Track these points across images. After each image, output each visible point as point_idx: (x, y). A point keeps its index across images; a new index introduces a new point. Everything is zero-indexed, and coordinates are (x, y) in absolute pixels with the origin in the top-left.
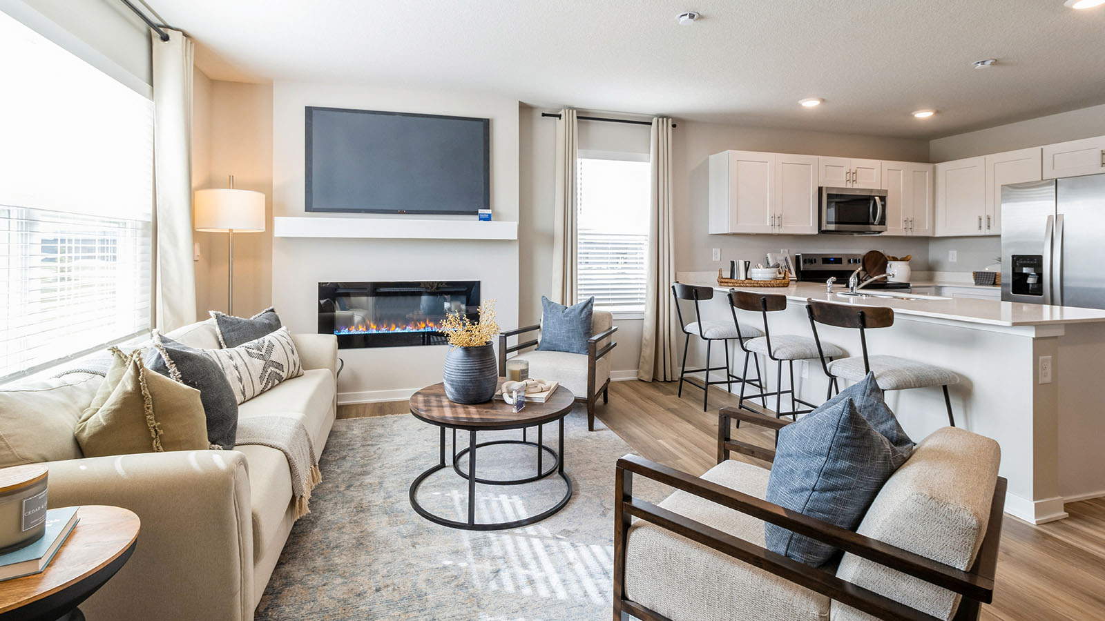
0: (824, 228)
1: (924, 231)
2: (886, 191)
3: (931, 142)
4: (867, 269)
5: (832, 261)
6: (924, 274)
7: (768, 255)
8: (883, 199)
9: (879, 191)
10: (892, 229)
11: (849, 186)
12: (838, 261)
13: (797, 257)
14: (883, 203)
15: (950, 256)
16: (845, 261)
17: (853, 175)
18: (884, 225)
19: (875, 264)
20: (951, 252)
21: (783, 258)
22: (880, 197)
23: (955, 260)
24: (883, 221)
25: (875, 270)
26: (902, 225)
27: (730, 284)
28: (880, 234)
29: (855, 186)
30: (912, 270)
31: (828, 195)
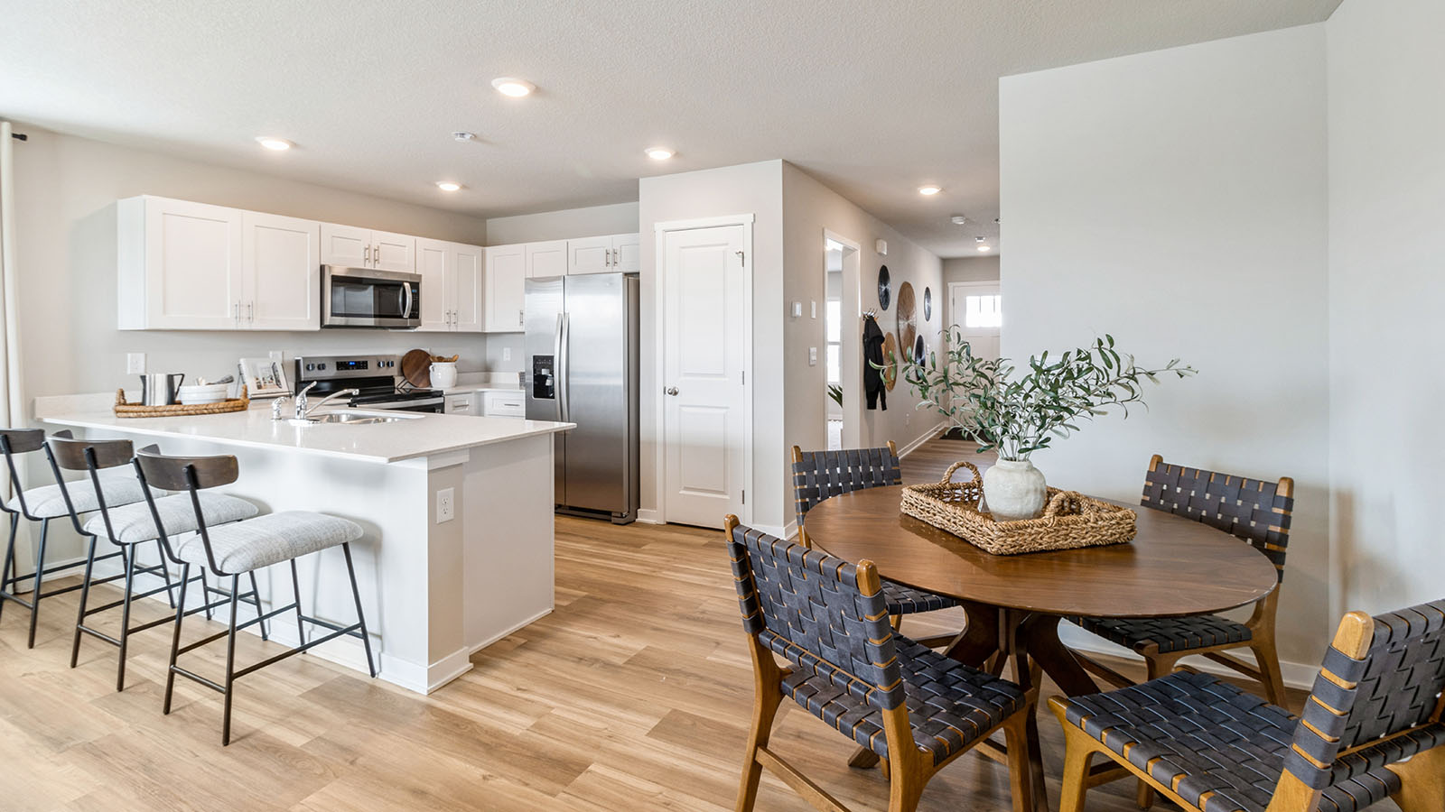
0: (328, 321)
1: (474, 326)
2: (420, 276)
3: (488, 221)
4: (405, 374)
5: (353, 366)
6: (481, 375)
7: (242, 361)
8: (415, 286)
9: (411, 275)
10: (428, 322)
11: (369, 266)
12: (362, 364)
13: (297, 362)
14: (415, 291)
15: (505, 355)
16: (372, 365)
17: (373, 253)
18: (418, 317)
19: (417, 367)
20: (505, 349)
21: (269, 365)
22: (411, 283)
23: (509, 359)
24: (415, 314)
25: (416, 374)
26: (444, 318)
27: (131, 415)
28: (416, 330)
29: (378, 267)
30: (458, 373)
31: (333, 277)
